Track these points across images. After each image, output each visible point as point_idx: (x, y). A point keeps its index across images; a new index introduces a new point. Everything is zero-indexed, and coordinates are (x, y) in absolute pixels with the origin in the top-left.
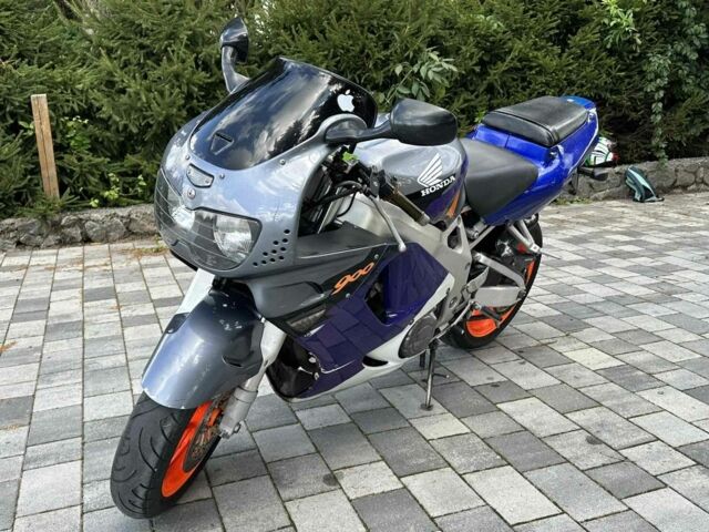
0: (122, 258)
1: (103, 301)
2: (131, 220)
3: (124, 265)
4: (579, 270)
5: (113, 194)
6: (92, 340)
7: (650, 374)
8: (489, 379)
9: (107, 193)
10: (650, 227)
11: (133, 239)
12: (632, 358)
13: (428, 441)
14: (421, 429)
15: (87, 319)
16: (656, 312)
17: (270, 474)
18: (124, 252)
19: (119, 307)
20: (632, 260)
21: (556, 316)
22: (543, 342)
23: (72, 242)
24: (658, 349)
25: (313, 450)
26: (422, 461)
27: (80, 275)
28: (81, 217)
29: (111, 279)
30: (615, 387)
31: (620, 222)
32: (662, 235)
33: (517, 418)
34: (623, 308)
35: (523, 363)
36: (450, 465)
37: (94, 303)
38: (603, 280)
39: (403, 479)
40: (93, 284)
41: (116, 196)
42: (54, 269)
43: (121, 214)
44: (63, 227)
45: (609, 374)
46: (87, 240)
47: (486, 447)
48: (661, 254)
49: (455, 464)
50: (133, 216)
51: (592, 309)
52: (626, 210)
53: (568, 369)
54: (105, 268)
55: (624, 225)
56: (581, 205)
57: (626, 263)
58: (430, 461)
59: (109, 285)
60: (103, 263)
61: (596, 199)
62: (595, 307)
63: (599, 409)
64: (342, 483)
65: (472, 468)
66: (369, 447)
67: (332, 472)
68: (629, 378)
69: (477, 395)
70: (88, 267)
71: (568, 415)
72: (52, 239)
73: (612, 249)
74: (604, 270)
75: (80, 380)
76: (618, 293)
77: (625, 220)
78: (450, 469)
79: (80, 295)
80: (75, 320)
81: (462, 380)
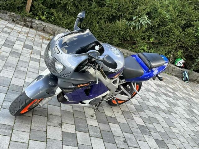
0: (38, 37)
1: (28, 50)
2: (45, 27)
3: (38, 40)
4: (153, 95)
5: (43, 18)
6: (21, 61)
7: (150, 131)
8: (111, 115)
9: (42, 17)
10: (181, 90)
11: (44, 32)
12: (148, 125)
13: (87, 125)
14: (87, 121)
15: (22, 53)
16: (163, 116)
17: (47, 117)
18: (40, 35)
19: (31, 53)
20: (169, 98)
21: (138, 105)
22: (130, 111)
23: (27, 26)
24: (156, 126)
25: (60, 115)
26: (83, 129)
27: (25, 38)
28: (32, 20)
29: (33, 43)
30: (139, 131)
31: (174, 85)
32: (182, 94)
33: (111, 128)
34: (156, 111)
35: (122, 115)
36: (89, 133)
37: (25, 49)
38: (157, 100)
39: (76, 132)
40: (28, 43)
41: (44, 19)
42: (19, 33)
43: (43, 24)
44: (27, 21)
45: (140, 127)
46: (31, 27)
47: (100, 132)
48: (177, 100)
49: (90, 133)
50: (46, 26)
51: (148, 108)
52: (178, 82)
53: (132, 121)
54: (33, 39)
55: (174, 86)
56: (167, 75)
57: (166, 98)
58: (85, 130)
59: (31, 45)
60: (33, 37)
61: (172, 75)
62: (149, 107)
63: (132, 134)
64: (63, 126)
65: (94, 136)
66: (73, 120)
67: (62, 122)
68: (144, 130)
69: (106, 118)
70: (28, 36)
71: (123, 133)
72: (22, 23)
73: (166, 92)
74: (159, 98)
75: (14, 71)
76: (158, 106)
77: (175, 85)
78: (88, 134)
79: (23, 45)
80: (19, 52)
81: (105, 113)
